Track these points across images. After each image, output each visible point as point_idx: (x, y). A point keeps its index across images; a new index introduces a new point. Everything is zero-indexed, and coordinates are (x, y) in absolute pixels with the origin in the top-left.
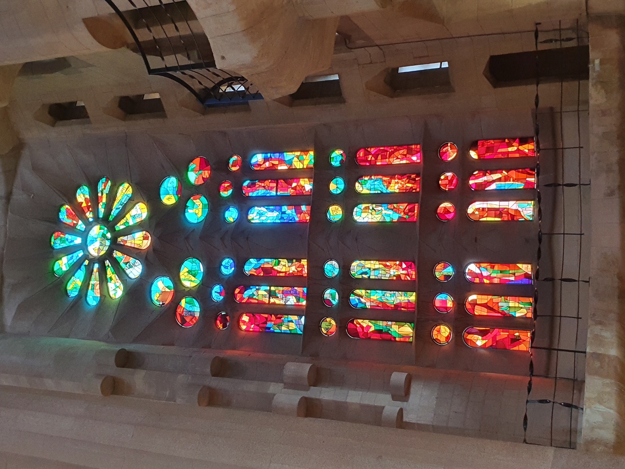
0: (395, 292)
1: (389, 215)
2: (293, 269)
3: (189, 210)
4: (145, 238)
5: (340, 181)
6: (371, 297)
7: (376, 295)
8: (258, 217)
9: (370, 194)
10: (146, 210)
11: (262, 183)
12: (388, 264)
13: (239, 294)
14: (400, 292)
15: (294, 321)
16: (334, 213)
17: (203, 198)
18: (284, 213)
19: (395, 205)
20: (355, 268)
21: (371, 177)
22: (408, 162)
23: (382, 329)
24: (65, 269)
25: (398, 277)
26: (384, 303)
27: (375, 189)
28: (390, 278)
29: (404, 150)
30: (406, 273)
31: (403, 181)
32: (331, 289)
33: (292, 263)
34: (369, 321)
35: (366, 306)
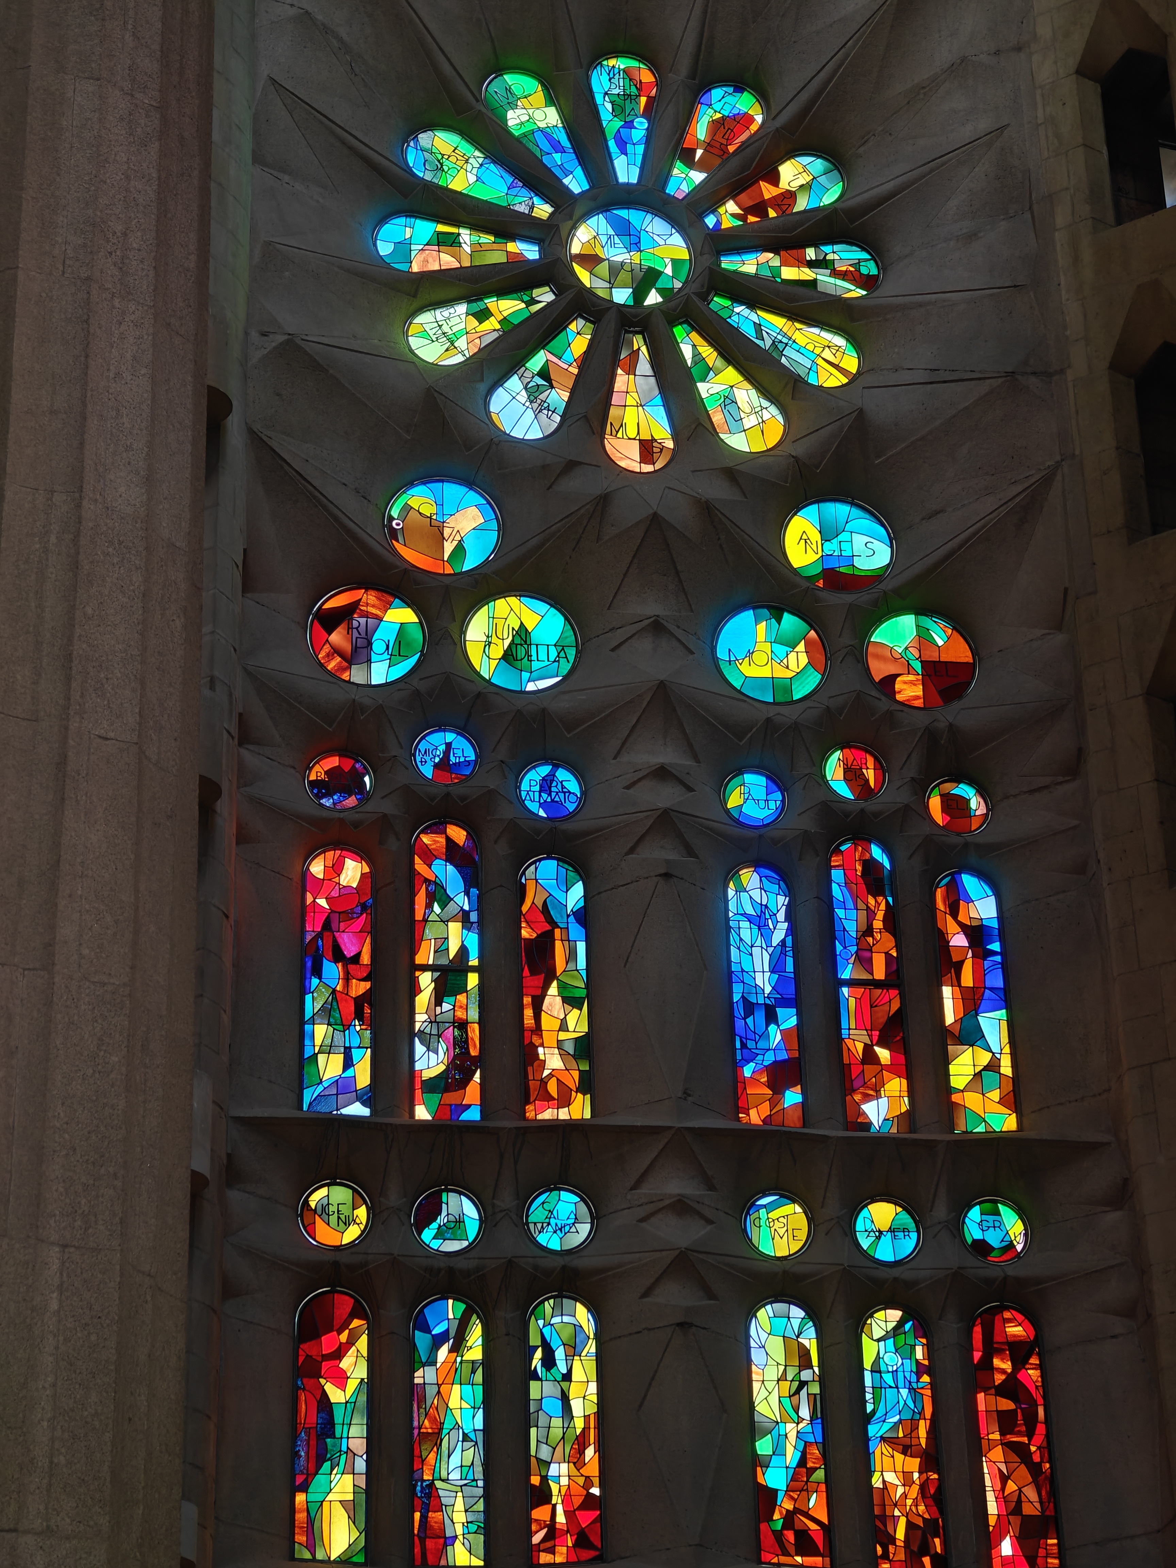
0: (481, 1483)
1: (778, 1450)
2: (553, 1061)
3: (762, 626)
4: (648, 449)
5: (907, 1245)
6: (456, 1388)
7: (464, 1405)
8: (750, 911)
9: (862, 1369)
10: (759, 447)
11: (884, 921)
12: (590, 1452)
13: (442, 840)
14: (480, 1506)
15: (349, 1073)
16: (777, 1225)
17: (813, 679)
18: (771, 1017)
19: (820, 1475)
20: (566, 1319)
21: (928, 1370)
22: (992, 1521)
23: (338, 1435)
24: (514, 119)
25: (542, 1495)
26: (436, 1437)
27: (878, 1389)
28: (533, 1460)
29: (1038, 1505)
30: (558, 1526)
31: (916, 1506)
32: (480, 1219)
33: (573, 1056)
34: (362, 1380)
35: (424, 1365)
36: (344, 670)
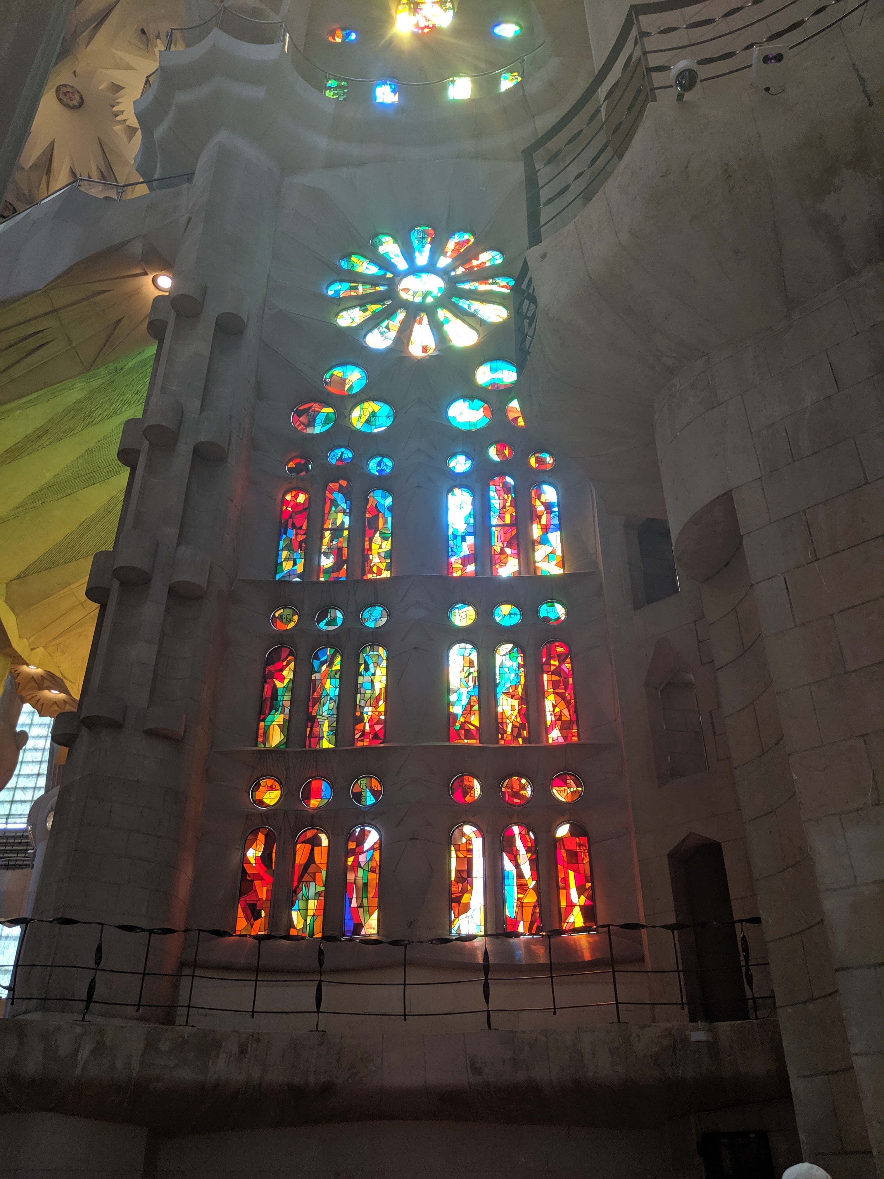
0: (335, 716)
1: (459, 699)
2: (375, 560)
3: (467, 404)
4: (425, 349)
5: (516, 619)
6: (329, 681)
7: (331, 686)
8: (457, 503)
9: (494, 667)
11: (511, 502)
12: (381, 702)
13: (337, 485)
14: (334, 725)
15: (295, 568)
16: (462, 614)
17: (485, 421)
18: (463, 539)
19: (476, 708)
20: (375, 653)
21: (523, 666)
22: (549, 723)
23: (279, 700)
25: (361, 720)
26: (318, 699)
28: (358, 706)
29: (569, 717)
30: (366, 731)
31: (516, 718)
32: (343, 618)
33: (384, 558)
34: (291, 679)
35: (316, 672)
36: (304, 429)
